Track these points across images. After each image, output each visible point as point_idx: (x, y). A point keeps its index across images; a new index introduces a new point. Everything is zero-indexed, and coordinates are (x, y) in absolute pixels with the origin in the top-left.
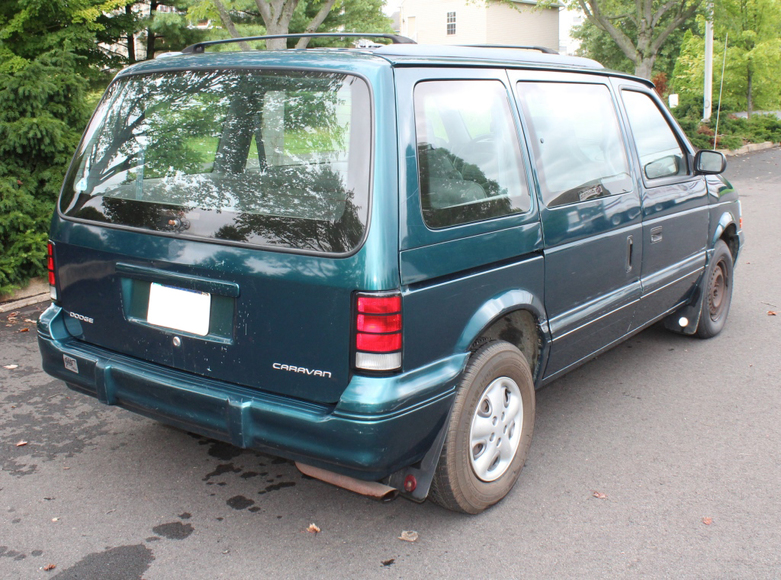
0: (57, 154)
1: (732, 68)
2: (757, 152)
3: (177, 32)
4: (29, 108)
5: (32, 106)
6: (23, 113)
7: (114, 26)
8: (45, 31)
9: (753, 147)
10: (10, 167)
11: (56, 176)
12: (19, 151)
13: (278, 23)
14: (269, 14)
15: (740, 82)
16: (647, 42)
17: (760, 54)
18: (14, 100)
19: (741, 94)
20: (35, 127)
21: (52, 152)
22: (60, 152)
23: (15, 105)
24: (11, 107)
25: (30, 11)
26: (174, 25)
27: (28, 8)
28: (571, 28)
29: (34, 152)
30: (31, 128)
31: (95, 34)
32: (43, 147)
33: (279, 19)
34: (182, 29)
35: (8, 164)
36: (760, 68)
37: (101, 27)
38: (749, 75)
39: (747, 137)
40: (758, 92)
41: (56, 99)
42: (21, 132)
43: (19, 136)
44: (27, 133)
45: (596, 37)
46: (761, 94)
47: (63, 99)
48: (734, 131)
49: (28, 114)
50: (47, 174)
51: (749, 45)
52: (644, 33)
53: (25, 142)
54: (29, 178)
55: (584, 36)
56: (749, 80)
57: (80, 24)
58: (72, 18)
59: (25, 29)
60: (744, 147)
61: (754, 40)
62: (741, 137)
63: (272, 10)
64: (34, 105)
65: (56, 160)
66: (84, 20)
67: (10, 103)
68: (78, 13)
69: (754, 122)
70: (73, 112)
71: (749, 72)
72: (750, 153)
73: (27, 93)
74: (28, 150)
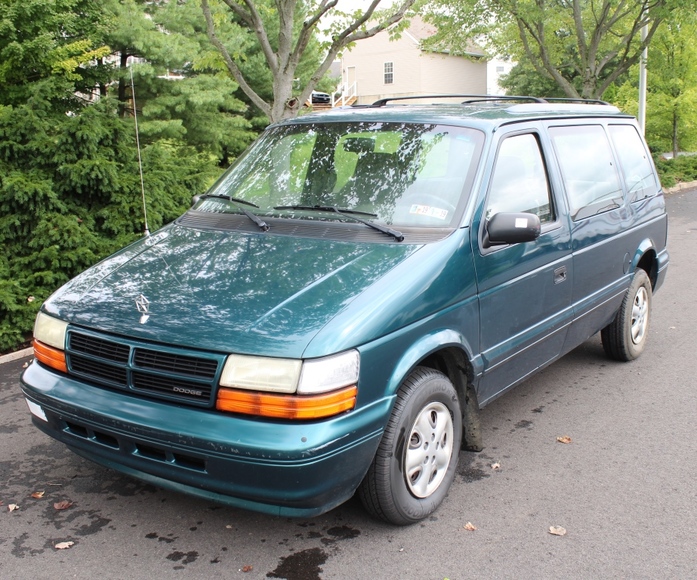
0: (114, 195)
1: (659, 113)
2: (687, 189)
3: (149, 81)
4: (86, 151)
5: (88, 149)
6: (80, 156)
7: (90, 76)
8: (25, 81)
9: (685, 185)
10: (70, 206)
11: (113, 214)
12: (79, 191)
13: (284, 72)
14: (276, 64)
15: (665, 126)
16: (591, 89)
17: (687, 99)
18: (72, 144)
19: (667, 137)
20: (96, 168)
21: (109, 192)
22: (116, 192)
23: (72, 149)
24: (69, 151)
25: (13, 62)
26: (147, 75)
27: (11, 59)
28: (498, 77)
29: (92, 192)
30: (92, 170)
31: (73, 84)
32: (101, 187)
33: (286, 68)
34: (154, 79)
35: (68, 203)
36: (685, 113)
37: (79, 77)
38: (675, 119)
39: (679, 177)
40: (683, 136)
41: (106, 143)
42: (82, 173)
43: (81, 177)
44: (88, 174)
45: (522, 85)
46: (686, 137)
47: (111, 143)
48: (665, 171)
49: (85, 157)
50: (105, 212)
51: (675, 93)
52: (589, 81)
53: (86, 183)
54: (88, 216)
55: (511, 84)
56: (674, 124)
57: (59, 75)
58: (52, 69)
59: (7, 79)
60: (677, 185)
61: (680, 87)
62: (674, 177)
63: (279, 60)
64: (91, 148)
65: (112, 199)
66: (63, 70)
67: (68, 147)
68: (57, 64)
69: (683, 163)
70: (120, 154)
71: (675, 116)
72: (682, 191)
73: (85, 137)
74: (87, 190)
